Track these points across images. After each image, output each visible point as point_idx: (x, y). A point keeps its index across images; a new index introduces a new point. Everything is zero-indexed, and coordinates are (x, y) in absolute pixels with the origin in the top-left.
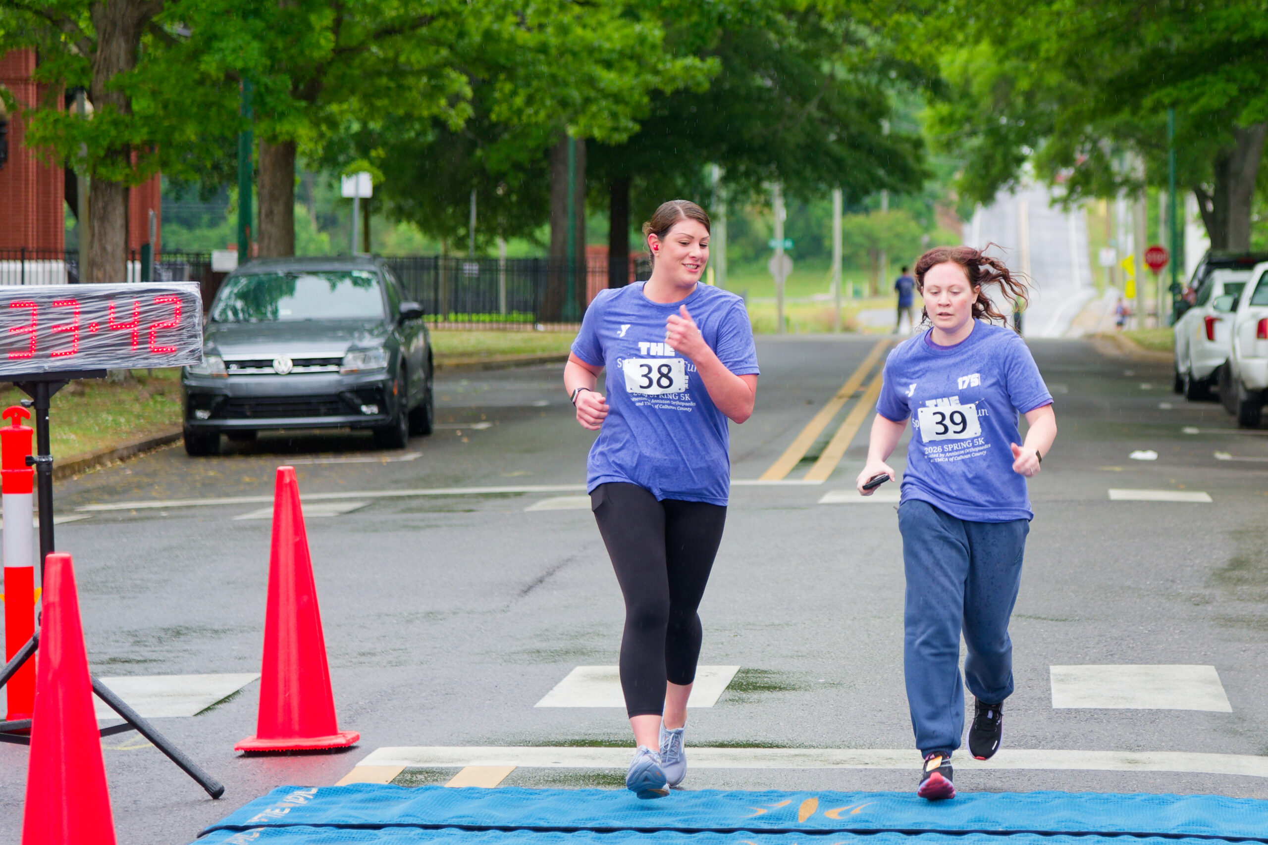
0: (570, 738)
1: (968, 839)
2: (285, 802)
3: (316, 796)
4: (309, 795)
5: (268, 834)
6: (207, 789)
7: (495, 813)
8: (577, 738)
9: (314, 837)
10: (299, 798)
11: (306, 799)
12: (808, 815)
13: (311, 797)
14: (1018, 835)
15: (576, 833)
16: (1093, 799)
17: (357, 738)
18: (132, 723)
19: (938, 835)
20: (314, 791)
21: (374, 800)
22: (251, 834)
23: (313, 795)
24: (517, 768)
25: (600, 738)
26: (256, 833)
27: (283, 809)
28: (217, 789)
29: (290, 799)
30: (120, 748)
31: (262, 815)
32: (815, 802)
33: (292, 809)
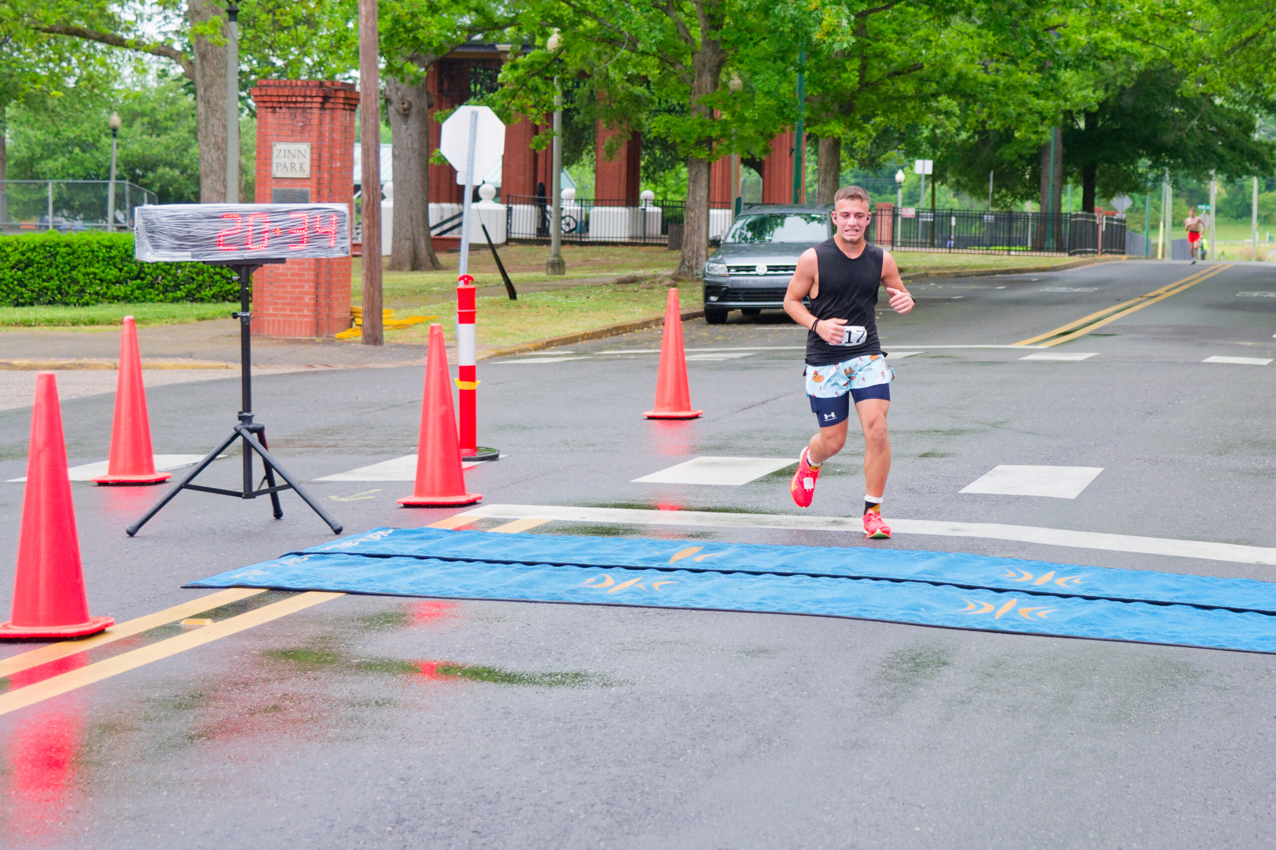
0: (613, 502)
1: (758, 577)
4: (386, 534)
5: (314, 559)
6: (332, 528)
7: (482, 550)
8: (623, 502)
10: (377, 536)
11: (382, 536)
12: (680, 558)
14: (795, 576)
15: (511, 565)
17: (480, 498)
18: (289, 485)
19: (742, 574)
20: (391, 531)
21: (422, 539)
22: (304, 557)
23: (388, 534)
24: (554, 521)
25: (635, 503)
26: (306, 558)
27: (354, 543)
28: (337, 527)
29: (371, 536)
30: (343, 500)
31: (337, 546)
32: (697, 549)
33: (361, 543)
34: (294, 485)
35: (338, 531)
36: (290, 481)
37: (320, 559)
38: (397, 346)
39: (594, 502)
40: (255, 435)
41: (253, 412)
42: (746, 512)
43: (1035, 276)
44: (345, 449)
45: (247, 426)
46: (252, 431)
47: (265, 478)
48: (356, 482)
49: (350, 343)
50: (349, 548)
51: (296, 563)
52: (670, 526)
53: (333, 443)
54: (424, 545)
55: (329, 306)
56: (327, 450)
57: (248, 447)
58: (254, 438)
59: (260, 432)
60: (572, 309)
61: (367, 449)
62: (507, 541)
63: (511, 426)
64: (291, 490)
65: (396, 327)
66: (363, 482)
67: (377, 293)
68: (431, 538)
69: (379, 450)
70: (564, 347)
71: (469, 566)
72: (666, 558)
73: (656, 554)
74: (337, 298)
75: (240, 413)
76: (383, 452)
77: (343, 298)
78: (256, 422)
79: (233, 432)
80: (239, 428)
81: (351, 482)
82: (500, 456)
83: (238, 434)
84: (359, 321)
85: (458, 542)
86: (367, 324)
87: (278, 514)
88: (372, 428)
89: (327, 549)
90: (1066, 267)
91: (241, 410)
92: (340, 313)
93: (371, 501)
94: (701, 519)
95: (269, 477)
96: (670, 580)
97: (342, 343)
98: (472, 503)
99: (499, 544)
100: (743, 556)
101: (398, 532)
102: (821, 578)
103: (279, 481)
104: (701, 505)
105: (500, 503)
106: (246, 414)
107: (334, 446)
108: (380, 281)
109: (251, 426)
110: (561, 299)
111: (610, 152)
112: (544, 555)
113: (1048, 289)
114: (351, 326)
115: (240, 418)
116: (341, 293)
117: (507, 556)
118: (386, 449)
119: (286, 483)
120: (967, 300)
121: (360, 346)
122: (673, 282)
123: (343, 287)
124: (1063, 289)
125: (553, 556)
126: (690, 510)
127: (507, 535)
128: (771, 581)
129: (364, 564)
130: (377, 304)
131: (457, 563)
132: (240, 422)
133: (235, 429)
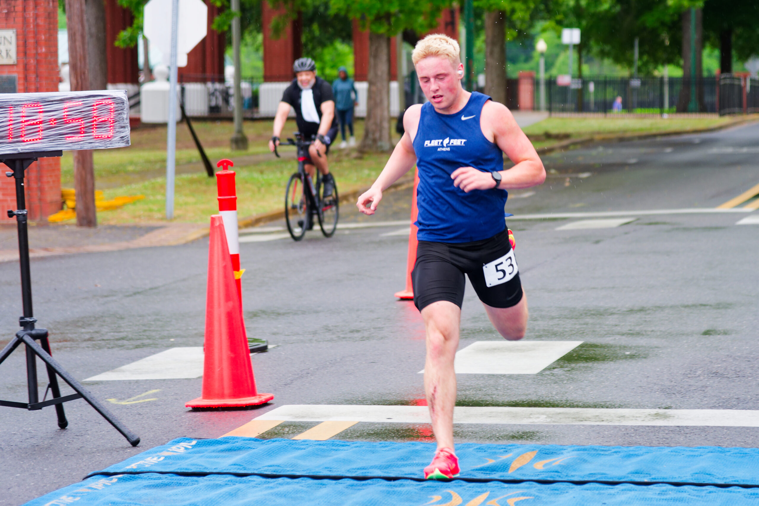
1: (617, 488)
2: (169, 451)
3: (194, 446)
4: (190, 445)
6: (128, 439)
7: (301, 463)
9: (153, 482)
10: (180, 449)
11: (186, 448)
12: (519, 466)
13: (190, 447)
14: (655, 485)
15: (340, 481)
16: (736, 453)
17: (272, 398)
18: (79, 395)
19: (597, 485)
20: (194, 442)
21: (230, 450)
22: (112, 479)
23: (192, 446)
24: (359, 422)
26: (115, 479)
27: (159, 458)
28: (134, 439)
29: (174, 448)
30: (123, 403)
31: (141, 462)
32: (532, 455)
33: (166, 458)
34: (84, 394)
35: (135, 443)
36: (80, 390)
37: (130, 479)
38: (112, 227)
39: (392, 398)
40: (38, 341)
41: (35, 317)
42: (557, 406)
43: (696, 138)
44: (103, 343)
45: (29, 332)
46: (35, 337)
47: (49, 386)
48: (130, 382)
49: (63, 226)
50: (156, 464)
51: (105, 485)
52: (486, 425)
53: (87, 336)
54: (237, 458)
55: (41, 189)
56: (84, 344)
57: (31, 354)
58: (37, 345)
59: (44, 338)
60: (269, 185)
61: (125, 342)
62: (323, 451)
63: (264, 312)
64: (82, 399)
65: (107, 208)
66: (137, 382)
67: (89, 177)
68: (239, 449)
69: (139, 342)
70: (272, 223)
71: (295, 485)
72: (505, 467)
73: (491, 462)
74: (48, 182)
75: (22, 318)
76: (144, 345)
77: (54, 181)
78: (39, 327)
79: (14, 339)
80: (21, 335)
81: (124, 382)
82: (270, 347)
83: (20, 341)
84: (70, 203)
85: (271, 453)
86: (80, 207)
87: (63, 423)
88: (122, 318)
89: (133, 466)
90: (720, 128)
91: (22, 315)
92: (51, 196)
93: (154, 404)
94: (515, 416)
95: (53, 385)
96: (523, 495)
97: (56, 226)
98: (264, 404)
99: (315, 454)
100: (585, 461)
101: (202, 442)
102: (686, 487)
103: (65, 390)
104: (506, 399)
105: (292, 403)
106: (28, 319)
107: (89, 340)
108: (91, 163)
109: (33, 332)
110: (256, 175)
111: (277, 30)
112: (372, 467)
113: (714, 150)
114: (62, 208)
115: (22, 324)
116: (51, 176)
117: (329, 469)
118: (146, 342)
119: (75, 392)
120: (641, 164)
121: (75, 229)
122: (359, 155)
123: (53, 170)
124: (730, 150)
125: (380, 468)
126: (498, 405)
127: (319, 443)
128: (633, 493)
129: (180, 484)
130: (89, 187)
131: (280, 480)
132: (22, 328)
133: (17, 335)
